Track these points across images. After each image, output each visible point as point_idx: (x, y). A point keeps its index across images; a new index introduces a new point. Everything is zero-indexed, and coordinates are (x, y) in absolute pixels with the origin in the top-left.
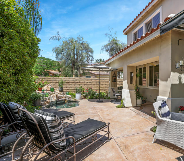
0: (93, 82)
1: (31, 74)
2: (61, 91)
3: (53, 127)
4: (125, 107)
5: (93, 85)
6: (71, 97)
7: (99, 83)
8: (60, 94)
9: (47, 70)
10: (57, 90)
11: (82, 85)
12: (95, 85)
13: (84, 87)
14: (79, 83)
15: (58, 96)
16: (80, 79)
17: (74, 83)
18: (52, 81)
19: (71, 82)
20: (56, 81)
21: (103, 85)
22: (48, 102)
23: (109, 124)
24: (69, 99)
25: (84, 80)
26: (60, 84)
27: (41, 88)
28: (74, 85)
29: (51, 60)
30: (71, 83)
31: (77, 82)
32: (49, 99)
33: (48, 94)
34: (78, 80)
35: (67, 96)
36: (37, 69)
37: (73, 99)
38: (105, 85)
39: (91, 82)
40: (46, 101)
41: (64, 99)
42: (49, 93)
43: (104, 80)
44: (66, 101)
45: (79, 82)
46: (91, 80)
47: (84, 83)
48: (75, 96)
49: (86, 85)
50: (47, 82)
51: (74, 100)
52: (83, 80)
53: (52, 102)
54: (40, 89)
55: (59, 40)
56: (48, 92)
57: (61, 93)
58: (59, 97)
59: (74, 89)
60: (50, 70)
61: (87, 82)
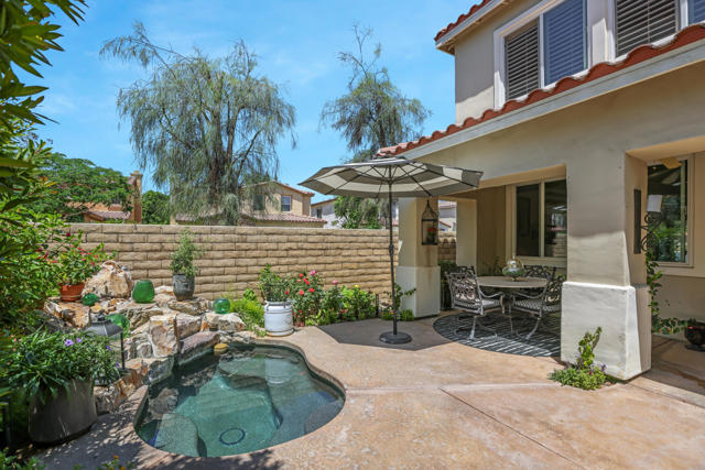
0: (312, 246)
4: (612, 380)
5: (314, 259)
6: (241, 321)
8: (183, 310)
9: (77, 205)
11: (267, 261)
12: (322, 259)
13: (276, 268)
15: (180, 324)
16: (261, 233)
17: (235, 253)
18: (128, 247)
19: (218, 246)
20: (147, 246)
21: (352, 259)
22: (135, 378)
24: (231, 334)
25: (275, 237)
26: (177, 260)
27: (78, 285)
28: (231, 262)
29: (92, 163)
30: (220, 254)
31: (244, 246)
33: (124, 317)
34: (249, 238)
35: (224, 317)
37: (252, 334)
38: (358, 259)
39: (306, 245)
41: (206, 335)
42: (131, 316)
43: (354, 239)
44: (218, 348)
45: (253, 246)
46: (303, 237)
47: (278, 253)
48: (257, 317)
49: (284, 261)
50: (103, 251)
51: (261, 340)
52: (271, 237)
54: (73, 291)
56: (121, 306)
57: (185, 304)
59: (234, 277)
61: (289, 245)
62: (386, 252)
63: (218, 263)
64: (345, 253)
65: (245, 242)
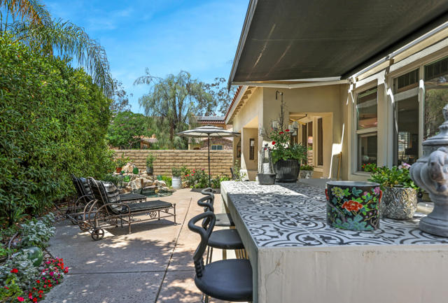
1: (103, 147)
2: (150, 174)
3: (111, 193)
6: (165, 183)
7: (209, 159)
8: (149, 179)
9: (137, 137)
10: (145, 173)
11: (186, 164)
12: (206, 164)
13: (190, 167)
14: (182, 161)
15: (144, 182)
17: (173, 161)
19: (167, 158)
22: (128, 190)
23: (175, 205)
24: (161, 187)
25: (190, 154)
26: (148, 162)
27: (120, 168)
28: (172, 164)
30: (168, 161)
31: (177, 158)
32: (130, 185)
34: (179, 155)
35: (159, 181)
36: (120, 137)
37: (168, 188)
39: (203, 158)
40: (125, 187)
41: (154, 186)
42: (131, 177)
44: (156, 191)
45: (181, 158)
46: (202, 154)
47: (191, 161)
48: (171, 183)
49: (193, 164)
50: (130, 159)
52: (188, 154)
53: (134, 190)
54: (119, 170)
55: (148, 83)
56: (129, 174)
57: (150, 177)
58: (146, 183)
59: (171, 170)
60: (141, 137)
61: (195, 158)
62: (207, 161)
63: (168, 164)
64: (224, 161)
65: (178, 156)
